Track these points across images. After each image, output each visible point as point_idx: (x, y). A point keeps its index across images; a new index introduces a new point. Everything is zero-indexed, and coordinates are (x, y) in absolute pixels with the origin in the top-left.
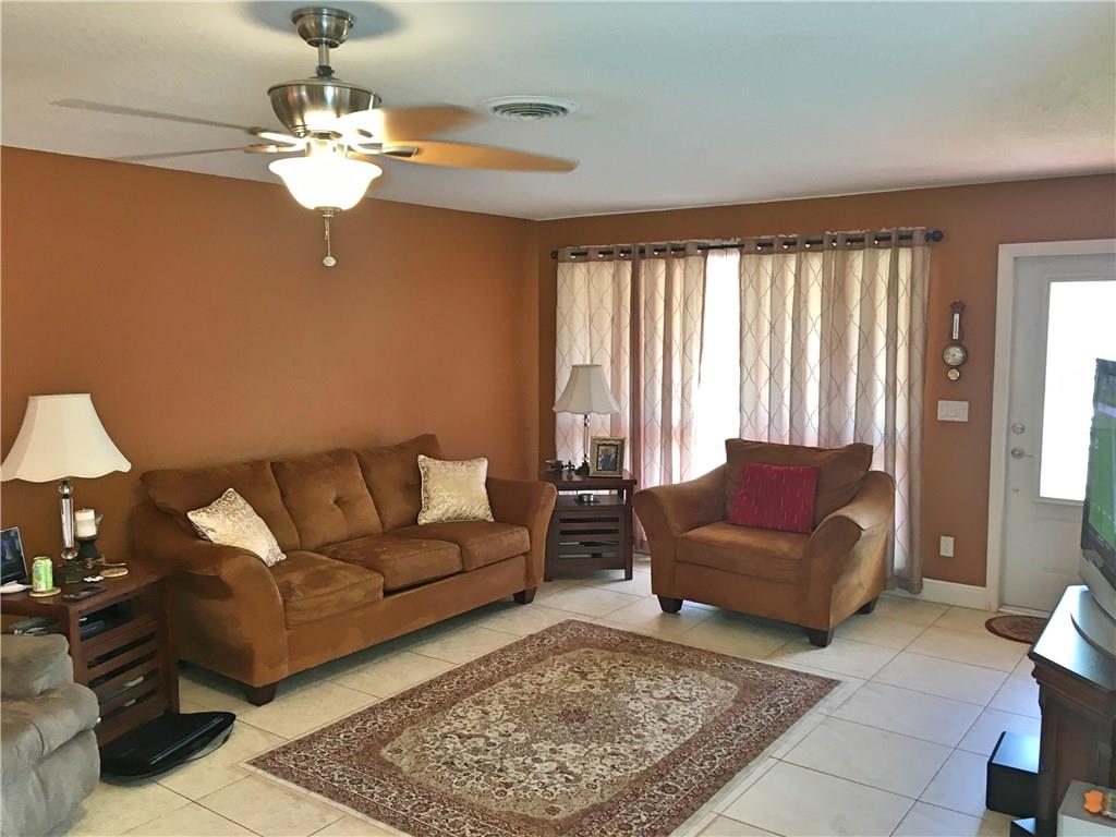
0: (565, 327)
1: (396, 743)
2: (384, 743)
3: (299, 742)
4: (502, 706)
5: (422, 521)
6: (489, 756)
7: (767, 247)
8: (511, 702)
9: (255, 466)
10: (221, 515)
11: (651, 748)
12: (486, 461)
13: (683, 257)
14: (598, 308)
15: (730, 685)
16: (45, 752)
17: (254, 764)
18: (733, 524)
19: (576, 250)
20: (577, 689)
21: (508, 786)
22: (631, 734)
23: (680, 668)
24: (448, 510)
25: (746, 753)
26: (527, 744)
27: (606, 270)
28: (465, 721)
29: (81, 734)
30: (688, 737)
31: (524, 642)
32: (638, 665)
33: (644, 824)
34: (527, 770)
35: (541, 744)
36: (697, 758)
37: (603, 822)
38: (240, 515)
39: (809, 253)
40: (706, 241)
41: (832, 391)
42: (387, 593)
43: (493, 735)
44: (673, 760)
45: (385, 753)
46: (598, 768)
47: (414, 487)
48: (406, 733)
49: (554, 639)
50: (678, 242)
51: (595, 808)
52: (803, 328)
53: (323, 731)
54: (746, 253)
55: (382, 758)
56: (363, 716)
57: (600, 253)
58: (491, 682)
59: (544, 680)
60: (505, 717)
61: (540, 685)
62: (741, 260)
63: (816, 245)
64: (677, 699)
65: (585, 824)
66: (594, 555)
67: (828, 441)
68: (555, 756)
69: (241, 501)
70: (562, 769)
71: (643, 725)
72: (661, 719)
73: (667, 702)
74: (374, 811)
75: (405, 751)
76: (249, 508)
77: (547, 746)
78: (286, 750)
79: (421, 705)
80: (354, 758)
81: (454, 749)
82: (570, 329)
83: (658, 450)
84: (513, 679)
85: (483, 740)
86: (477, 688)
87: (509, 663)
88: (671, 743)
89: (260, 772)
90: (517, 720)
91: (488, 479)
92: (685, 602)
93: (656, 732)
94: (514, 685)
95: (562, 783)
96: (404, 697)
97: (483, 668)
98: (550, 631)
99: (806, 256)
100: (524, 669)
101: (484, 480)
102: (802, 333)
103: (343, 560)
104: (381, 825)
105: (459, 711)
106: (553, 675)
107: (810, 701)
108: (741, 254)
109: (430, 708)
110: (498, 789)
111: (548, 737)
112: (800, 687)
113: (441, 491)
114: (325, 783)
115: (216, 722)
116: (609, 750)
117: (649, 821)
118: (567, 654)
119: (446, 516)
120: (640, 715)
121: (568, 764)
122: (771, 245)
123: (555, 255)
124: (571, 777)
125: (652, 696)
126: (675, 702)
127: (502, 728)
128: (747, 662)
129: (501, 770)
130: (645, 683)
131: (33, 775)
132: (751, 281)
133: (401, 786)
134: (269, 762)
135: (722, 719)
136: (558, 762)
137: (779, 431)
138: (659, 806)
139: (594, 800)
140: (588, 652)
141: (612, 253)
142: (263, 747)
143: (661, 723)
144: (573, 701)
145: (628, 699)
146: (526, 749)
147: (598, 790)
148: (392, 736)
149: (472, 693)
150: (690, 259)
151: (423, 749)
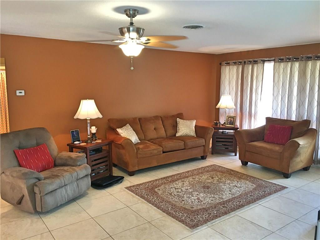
0: (223, 85)
1: (159, 188)
2: (156, 187)
3: (137, 185)
4: (188, 183)
5: (177, 135)
6: (181, 194)
7: (282, 60)
8: (191, 182)
9: (135, 119)
10: (124, 130)
11: (224, 197)
12: (195, 121)
13: (257, 64)
14: (232, 79)
15: (253, 185)
16: (78, 178)
17: (126, 188)
18: (265, 142)
19: (227, 62)
20: (210, 181)
21: (183, 201)
22: (220, 193)
23: (241, 179)
24: (184, 133)
25: (250, 202)
26: (192, 192)
27: (235, 68)
28: (177, 185)
29: (87, 176)
30: (236, 196)
31: (199, 169)
32: (229, 177)
33: (215, 214)
34: (189, 198)
35: (195, 193)
36: (236, 201)
37: (204, 212)
38: (129, 130)
39: (295, 62)
40: (264, 59)
41: (300, 104)
42: (164, 152)
43: (183, 189)
44: (229, 201)
45: (156, 190)
46: (208, 200)
47: (175, 126)
48: (162, 186)
49: (208, 169)
50: (256, 59)
51: (203, 208)
52: (292, 85)
53: (143, 183)
54: (276, 62)
55: (155, 191)
56: (153, 181)
57: (233, 63)
58: (187, 177)
59: (202, 178)
60: (188, 186)
61: (200, 179)
62: (274, 64)
63: (297, 59)
64: (236, 187)
65: (199, 211)
66: (226, 148)
67: (298, 119)
68: (197, 196)
69: (130, 127)
70: (198, 199)
71: (224, 192)
72: (230, 191)
73: (233, 187)
74: (149, 202)
75: (161, 190)
76: (132, 129)
77: (196, 193)
78: (134, 186)
79: (168, 180)
80: (149, 190)
81: (173, 191)
82: (224, 85)
83: (247, 120)
84: (193, 177)
85: (181, 190)
86: (183, 178)
87: (194, 173)
88: (231, 197)
89: (127, 190)
90: (191, 186)
91: (196, 125)
92: (249, 163)
93: (227, 194)
94: (193, 178)
95: (197, 202)
96: (164, 178)
97: (186, 174)
98: (207, 166)
99: (294, 63)
100: (197, 175)
101: (194, 125)
102: (292, 86)
103: (154, 143)
104: (150, 205)
105: (177, 183)
106: (204, 177)
107: (276, 191)
108: (275, 63)
109: (170, 181)
110: (180, 201)
111: (197, 191)
112: (274, 188)
113: (182, 128)
114: (140, 194)
115: (119, 178)
116: (213, 196)
117: (216, 213)
118: (210, 173)
119: (184, 134)
120: (224, 189)
121: (200, 198)
122: (283, 60)
123: (220, 64)
124: (200, 201)
125: (229, 185)
126: (235, 187)
127: (186, 188)
128: (261, 180)
129: (183, 197)
130: (229, 182)
131: (76, 183)
132: (277, 71)
133: (157, 197)
134: (129, 188)
135: (247, 193)
136: (198, 197)
137: (284, 116)
138: (220, 210)
139: (204, 207)
140: (216, 173)
141: (236, 63)
142: (129, 185)
143: (229, 192)
144: (207, 184)
145: (222, 185)
146: (191, 193)
147: (206, 205)
148: (159, 186)
149: (182, 179)
150: (259, 64)
151: (165, 190)
